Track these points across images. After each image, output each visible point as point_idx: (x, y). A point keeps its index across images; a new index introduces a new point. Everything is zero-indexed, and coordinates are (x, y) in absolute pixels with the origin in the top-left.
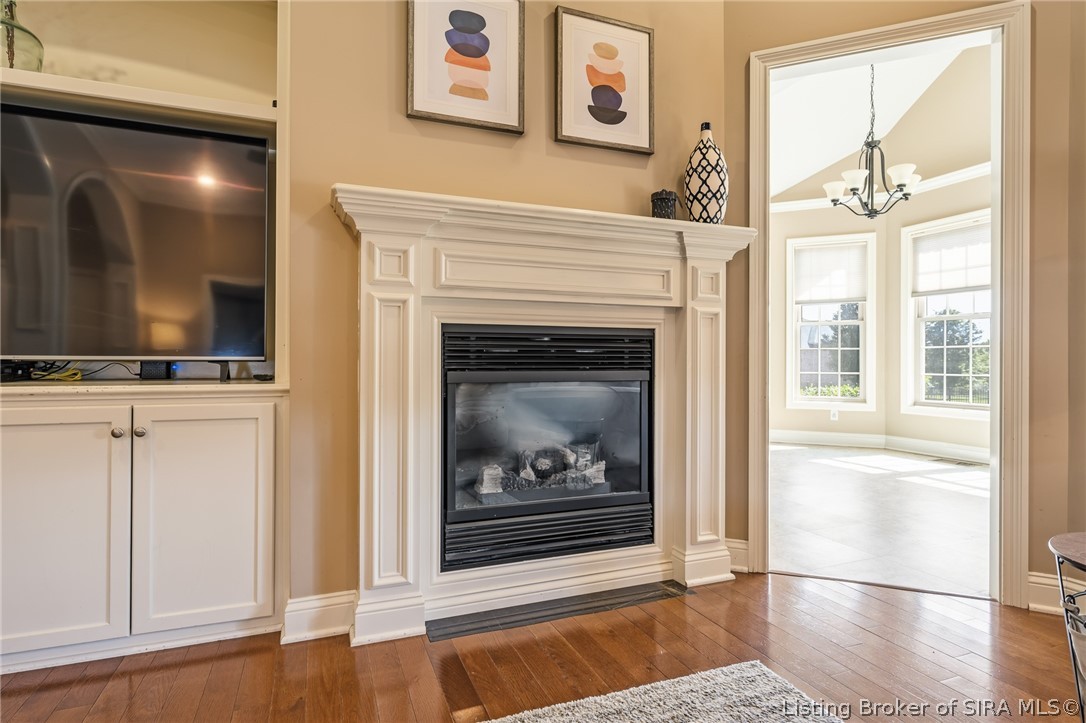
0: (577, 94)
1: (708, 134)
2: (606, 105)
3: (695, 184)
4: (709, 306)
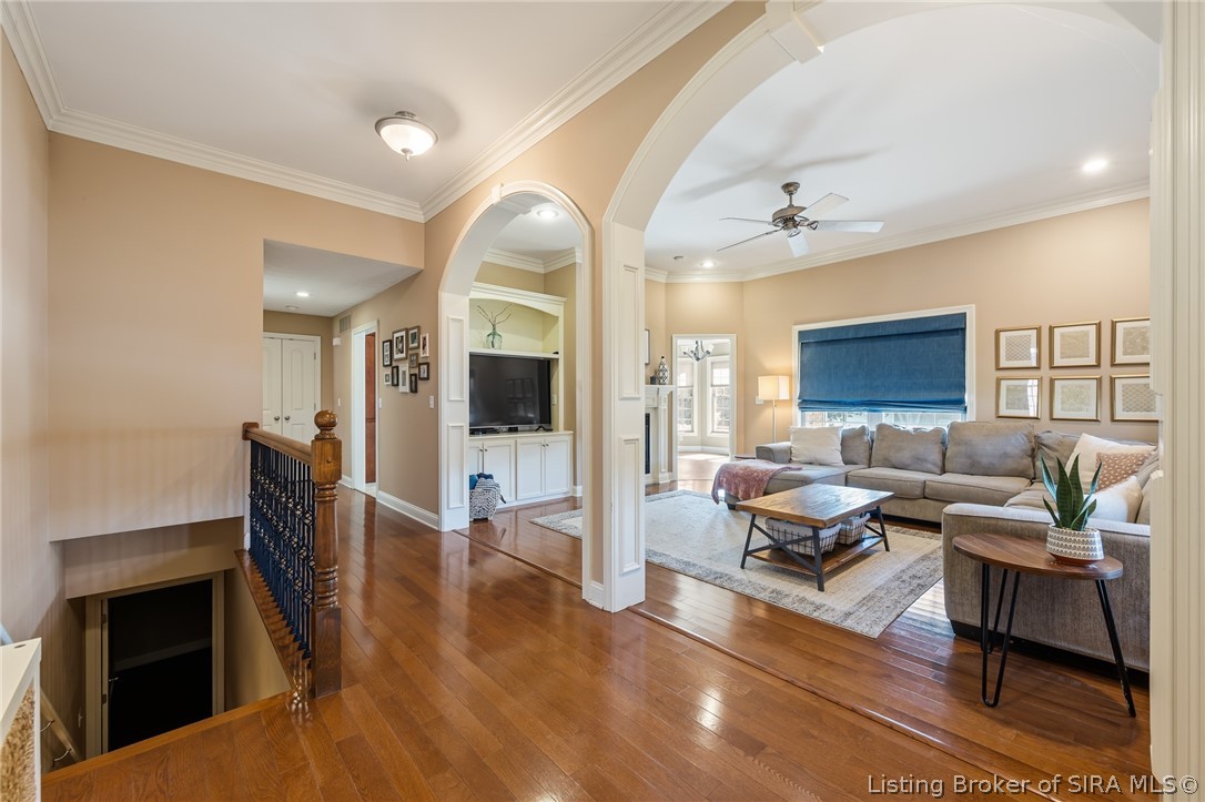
1: (663, 360)
3: (661, 374)
4: (664, 407)
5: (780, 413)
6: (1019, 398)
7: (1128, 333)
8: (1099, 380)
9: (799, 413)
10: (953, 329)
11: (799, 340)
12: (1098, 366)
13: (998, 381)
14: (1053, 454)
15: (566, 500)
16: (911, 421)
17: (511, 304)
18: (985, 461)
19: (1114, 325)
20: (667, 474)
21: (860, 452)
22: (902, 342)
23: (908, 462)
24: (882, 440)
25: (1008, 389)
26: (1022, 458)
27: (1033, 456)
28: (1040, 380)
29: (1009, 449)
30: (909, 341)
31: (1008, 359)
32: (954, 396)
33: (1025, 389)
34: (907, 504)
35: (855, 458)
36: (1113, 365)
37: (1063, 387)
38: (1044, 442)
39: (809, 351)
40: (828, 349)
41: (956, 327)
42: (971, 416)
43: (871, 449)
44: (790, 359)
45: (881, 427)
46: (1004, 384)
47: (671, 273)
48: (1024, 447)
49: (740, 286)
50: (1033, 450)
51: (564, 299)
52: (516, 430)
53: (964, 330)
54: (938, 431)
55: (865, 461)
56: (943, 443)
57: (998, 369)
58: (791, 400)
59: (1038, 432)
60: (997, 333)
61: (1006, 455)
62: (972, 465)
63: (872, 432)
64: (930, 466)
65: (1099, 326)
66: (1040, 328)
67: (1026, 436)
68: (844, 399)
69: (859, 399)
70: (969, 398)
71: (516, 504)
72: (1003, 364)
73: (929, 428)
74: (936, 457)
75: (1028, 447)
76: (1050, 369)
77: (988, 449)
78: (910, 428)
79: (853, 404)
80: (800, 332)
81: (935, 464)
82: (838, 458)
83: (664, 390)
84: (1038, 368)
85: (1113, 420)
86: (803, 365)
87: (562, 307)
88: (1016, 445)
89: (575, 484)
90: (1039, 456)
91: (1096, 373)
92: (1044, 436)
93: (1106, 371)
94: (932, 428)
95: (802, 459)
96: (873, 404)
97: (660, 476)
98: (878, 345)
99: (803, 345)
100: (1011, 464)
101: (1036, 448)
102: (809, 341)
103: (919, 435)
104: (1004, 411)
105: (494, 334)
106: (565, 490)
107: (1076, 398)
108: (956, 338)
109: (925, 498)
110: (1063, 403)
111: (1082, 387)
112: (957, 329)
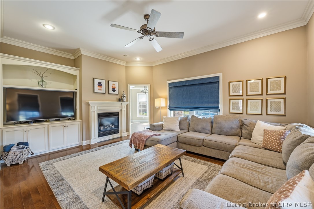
0: (111, 89)
1: (124, 93)
2: (114, 90)
3: (123, 98)
4: (124, 109)
5: (162, 111)
6: (236, 107)
7: (271, 83)
8: (262, 100)
9: (169, 111)
10: (215, 82)
11: (169, 87)
12: (262, 95)
13: (230, 100)
14: (248, 128)
15: (78, 147)
16: (201, 114)
17: (49, 69)
18: (225, 130)
19: (267, 79)
20: (126, 133)
21: (185, 126)
22: (200, 86)
23: (200, 130)
24: (193, 121)
25: (233, 103)
26: (237, 129)
27: (241, 128)
28: (243, 100)
29: (233, 126)
30: (202, 86)
31: (233, 92)
32: (216, 105)
33: (238, 103)
34: (197, 148)
35: (184, 128)
36: (267, 94)
37: (251, 102)
38: (245, 123)
39: (172, 90)
40: (178, 89)
41: (216, 81)
42: (221, 113)
43: (189, 124)
44: (165, 93)
45: (193, 116)
46: (231, 101)
47: (127, 62)
48: (238, 125)
49: (151, 68)
50: (241, 126)
51: (79, 69)
52: (59, 120)
53: (219, 82)
54: (210, 118)
55: (187, 129)
56: (212, 123)
57: (230, 96)
58: (166, 106)
59: (243, 119)
60: (229, 83)
61: (232, 128)
62: (221, 131)
63: (190, 118)
64: (207, 131)
65: (262, 80)
66: (243, 81)
67: (239, 121)
68: (182, 106)
69: (187, 106)
70: (221, 106)
71: (49, 152)
72: (231, 94)
73: (207, 117)
74: (209, 128)
75: (239, 125)
76: (246, 96)
77: (226, 125)
78: (201, 117)
79: (185, 108)
80: (169, 83)
81: (209, 131)
82: (177, 128)
83: (124, 104)
84: (242, 95)
85: (267, 115)
86: (170, 95)
87: (78, 72)
88: (235, 124)
89: (82, 140)
90: (243, 128)
91: (261, 97)
92: (245, 121)
93: (264, 97)
94: (208, 117)
95: (166, 129)
96: (191, 108)
97: (123, 134)
98: (193, 87)
99: (170, 88)
100: (234, 131)
101: (242, 125)
102: (172, 86)
103: (204, 120)
104: (231, 111)
105: (43, 81)
106: (78, 143)
107: (255, 106)
108: (216, 85)
109: (203, 146)
110: (250, 108)
111: (257, 102)
112: (217, 82)
